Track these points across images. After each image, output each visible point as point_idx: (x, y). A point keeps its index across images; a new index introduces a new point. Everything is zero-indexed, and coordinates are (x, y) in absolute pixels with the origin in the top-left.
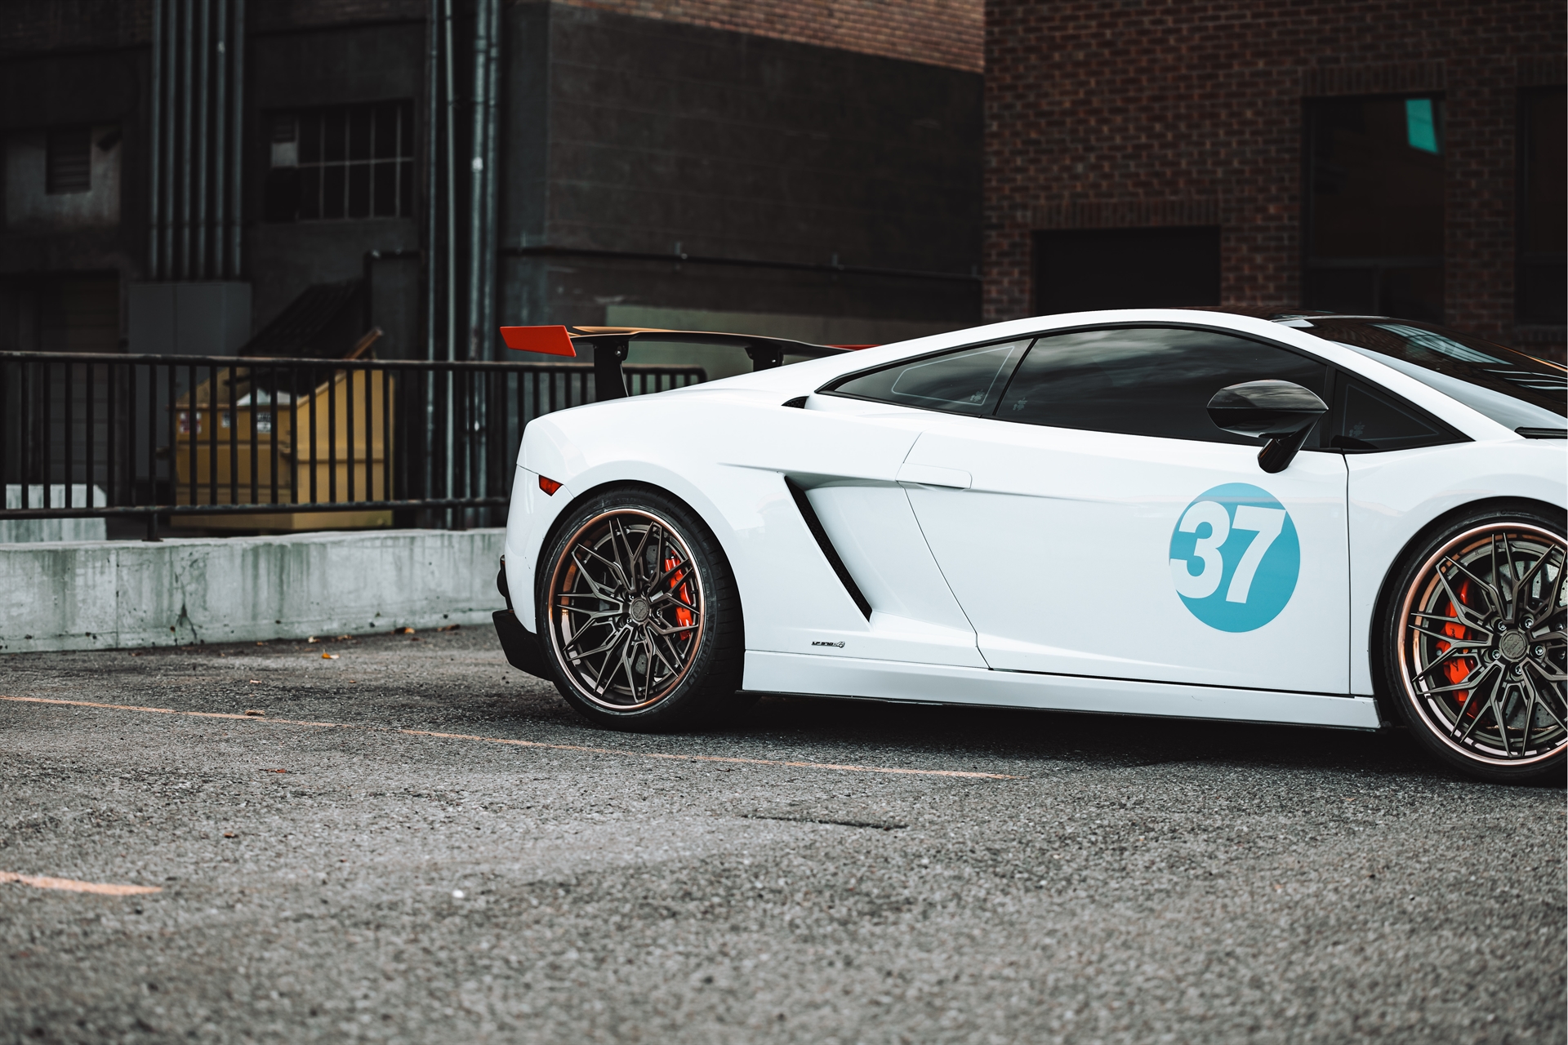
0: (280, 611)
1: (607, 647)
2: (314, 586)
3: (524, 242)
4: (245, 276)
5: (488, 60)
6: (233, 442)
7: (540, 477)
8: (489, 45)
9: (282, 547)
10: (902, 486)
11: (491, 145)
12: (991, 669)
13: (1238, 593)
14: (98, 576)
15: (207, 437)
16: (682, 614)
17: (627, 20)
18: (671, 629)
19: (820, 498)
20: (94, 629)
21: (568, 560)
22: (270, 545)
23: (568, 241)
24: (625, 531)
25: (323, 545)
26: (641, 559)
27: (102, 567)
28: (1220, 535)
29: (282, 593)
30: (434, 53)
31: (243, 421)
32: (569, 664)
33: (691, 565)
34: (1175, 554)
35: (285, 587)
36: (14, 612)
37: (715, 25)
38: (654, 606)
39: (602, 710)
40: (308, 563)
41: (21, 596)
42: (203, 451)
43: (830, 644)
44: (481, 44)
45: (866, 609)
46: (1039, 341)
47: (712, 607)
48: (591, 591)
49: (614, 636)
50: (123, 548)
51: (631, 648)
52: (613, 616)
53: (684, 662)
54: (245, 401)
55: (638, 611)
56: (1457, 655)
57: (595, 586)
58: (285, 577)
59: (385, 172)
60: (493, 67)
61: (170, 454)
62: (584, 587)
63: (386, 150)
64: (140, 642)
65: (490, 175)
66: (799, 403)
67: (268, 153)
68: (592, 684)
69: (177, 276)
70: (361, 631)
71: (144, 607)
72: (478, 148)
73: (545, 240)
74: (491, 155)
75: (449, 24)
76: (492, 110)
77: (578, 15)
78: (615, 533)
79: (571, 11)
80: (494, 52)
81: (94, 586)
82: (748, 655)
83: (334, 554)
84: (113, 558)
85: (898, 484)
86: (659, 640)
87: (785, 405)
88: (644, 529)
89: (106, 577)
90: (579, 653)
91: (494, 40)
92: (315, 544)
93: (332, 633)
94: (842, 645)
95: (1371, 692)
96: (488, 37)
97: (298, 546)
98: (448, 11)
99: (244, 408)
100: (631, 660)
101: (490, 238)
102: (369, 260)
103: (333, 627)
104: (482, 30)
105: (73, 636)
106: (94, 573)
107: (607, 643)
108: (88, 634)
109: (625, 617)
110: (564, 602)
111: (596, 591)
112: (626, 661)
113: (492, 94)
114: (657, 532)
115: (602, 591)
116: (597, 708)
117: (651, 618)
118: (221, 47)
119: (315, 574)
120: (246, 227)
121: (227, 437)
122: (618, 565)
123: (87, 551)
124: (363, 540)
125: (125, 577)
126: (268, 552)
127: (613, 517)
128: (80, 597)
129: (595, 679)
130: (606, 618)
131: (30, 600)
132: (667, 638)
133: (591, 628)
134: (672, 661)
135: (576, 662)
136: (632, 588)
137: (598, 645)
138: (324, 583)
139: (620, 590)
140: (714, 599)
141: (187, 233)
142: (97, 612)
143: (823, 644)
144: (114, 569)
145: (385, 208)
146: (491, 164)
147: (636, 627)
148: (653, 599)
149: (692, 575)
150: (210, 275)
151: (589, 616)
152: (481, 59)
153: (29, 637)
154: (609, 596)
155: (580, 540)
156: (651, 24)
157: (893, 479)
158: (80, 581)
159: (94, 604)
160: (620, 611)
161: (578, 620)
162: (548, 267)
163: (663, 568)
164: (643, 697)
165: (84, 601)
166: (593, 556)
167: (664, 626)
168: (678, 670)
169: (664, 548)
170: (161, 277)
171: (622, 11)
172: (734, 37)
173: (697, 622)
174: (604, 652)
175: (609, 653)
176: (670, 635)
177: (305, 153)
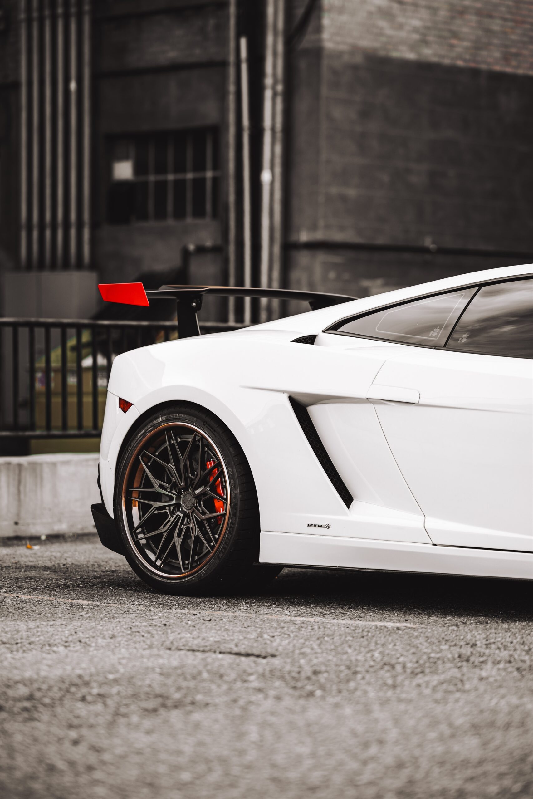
0: (18, 515)
1: (163, 529)
2: (46, 495)
3: (304, 237)
4: (94, 266)
5: (275, 95)
6: (80, 393)
7: (120, 399)
8: (275, 83)
9: (20, 466)
10: (371, 402)
11: (278, 161)
12: (435, 545)
15: (59, 389)
16: (217, 504)
17: (386, 61)
18: (209, 515)
19: (315, 412)
21: (137, 463)
22: (9, 464)
23: (338, 237)
24: (177, 440)
25: (54, 464)
26: (188, 461)
29: (19, 500)
31: (88, 378)
32: (137, 543)
33: (221, 466)
35: (22, 496)
37: (460, 63)
38: (198, 498)
39: (159, 579)
40: (42, 478)
42: (57, 401)
43: (320, 526)
44: (269, 81)
45: (348, 499)
46: (484, 289)
47: (235, 498)
48: (152, 487)
49: (169, 521)
51: (181, 530)
52: (169, 506)
53: (217, 541)
54: (87, 362)
55: (186, 502)
57: (156, 483)
58: (22, 488)
59: (199, 183)
60: (279, 100)
61: (30, 404)
62: (149, 484)
63: (200, 166)
65: (278, 185)
66: (310, 340)
67: (110, 170)
68: (153, 557)
69: (41, 266)
70: (86, 531)
73: (319, 236)
74: (277, 169)
76: (279, 135)
77: (346, 58)
78: (170, 442)
79: (340, 54)
80: (280, 88)
82: (263, 536)
83: (63, 471)
85: (368, 401)
86: (200, 524)
87: (293, 341)
88: (189, 438)
90: (144, 535)
91: (279, 77)
92: (47, 463)
93: (61, 532)
94: (328, 527)
96: (274, 75)
97: (33, 465)
99: (87, 369)
100: (181, 540)
101: (278, 235)
102: (186, 254)
103: (62, 527)
104: (269, 71)
107: (164, 527)
109: (178, 506)
110: (134, 495)
111: (157, 487)
112: (177, 541)
113: (279, 122)
114: (199, 441)
115: (161, 486)
116: (155, 577)
117: (196, 507)
118: (73, 86)
119: (47, 487)
120: (94, 226)
121: (75, 390)
122: (172, 466)
124: (87, 460)
126: (8, 469)
127: (168, 429)
129: (155, 554)
130: (164, 507)
132: (205, 522)
133: (153, 515)
134: (209, 541)
135: (143, 542)
136: (182, 484)
137: (158, 528)
138: (55, 493)
139: (174, 486)
140: (238, 491)
141: (48, 233)
143: (315, 526)
145: (199, 212)
146: (277, 176)
147: (185, 514)
148: (197, 492)
149: (222, 472)
150: (66, 266)
151: (151, 506)
152: (268, 94)
154: (166, 490)
155: (146, 446)
156: (405, 64)
157: (364, 395)
160: (174, 502)
161: (144, 509)
162: (321, 257)
163: (204, 467)
164: (188, 568)
166: (154, 460)
167: (204, 513)
168: (212, 547)
169: (203, 453)
170: (29, 267)
171: (382, 53)
172: (475, 73)
173: (226, 510)
174: (161, 534)
175: (165, 535)
176: (209, 520)
177: (138, 169)
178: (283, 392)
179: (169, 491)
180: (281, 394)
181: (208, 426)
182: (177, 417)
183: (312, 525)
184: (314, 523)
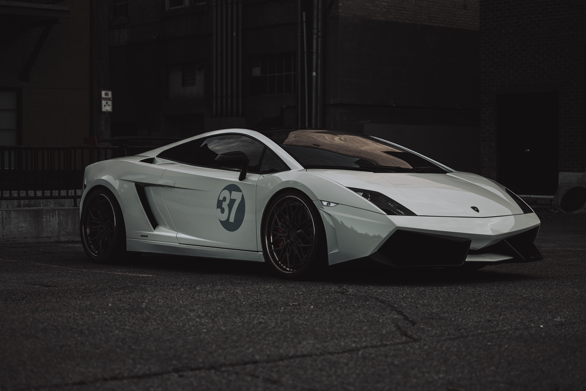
3: (332, 101)
5: (318, 37)
8: (318, 32)
11: (319, 67)
13: (232, 220)
14: (51, 218)
20: (50, 235)
23: (347, 101)
27: (53, 215)
28: (228, 201)
30: (300, 35)
34: (218, 207)
36: (20, 229)
41: (22, 224)
43: (145, 236)
44: (315, 31)
50: (61, 209)
56: (279, 238)
59: (288, 77)
60: (320, 39)
63: (289, 69)
64: (68, 239)
65: (319, 78)
67: (251, 71)
71: (69, 228)
72: (314, 69)
73: (338, 101)
74: (319, 71)
75: (304, 24)
76: (320, 55)
77: (350, 20)
79: (348, 18)
80: (320, 34)
81: (50, 221)
84: (57, 212)
89: (54, 219)
91: (320, 30)
94: (147, 236)
95: (262, 251)
96: (318, 28)
98: (304, 20)
102: (282, 109)
104: (315, 26)
105: (42, 237)
106: (50, 217)
108: (48, 237)
113: (319, 49)
118: (234, 34)
123: (47, 210)
125: (62, 219)
128: (44, 225)
131: (26, 226)
142: (51, 230)
143: (143, 236)
144: (57, 216)
146: (319, 74)
152: (315, 37)
153: (25, 238)
158: (44, 220)
159: (50, 227)
162: (339, 110)
165: (46, 226)
177: (263, 71)
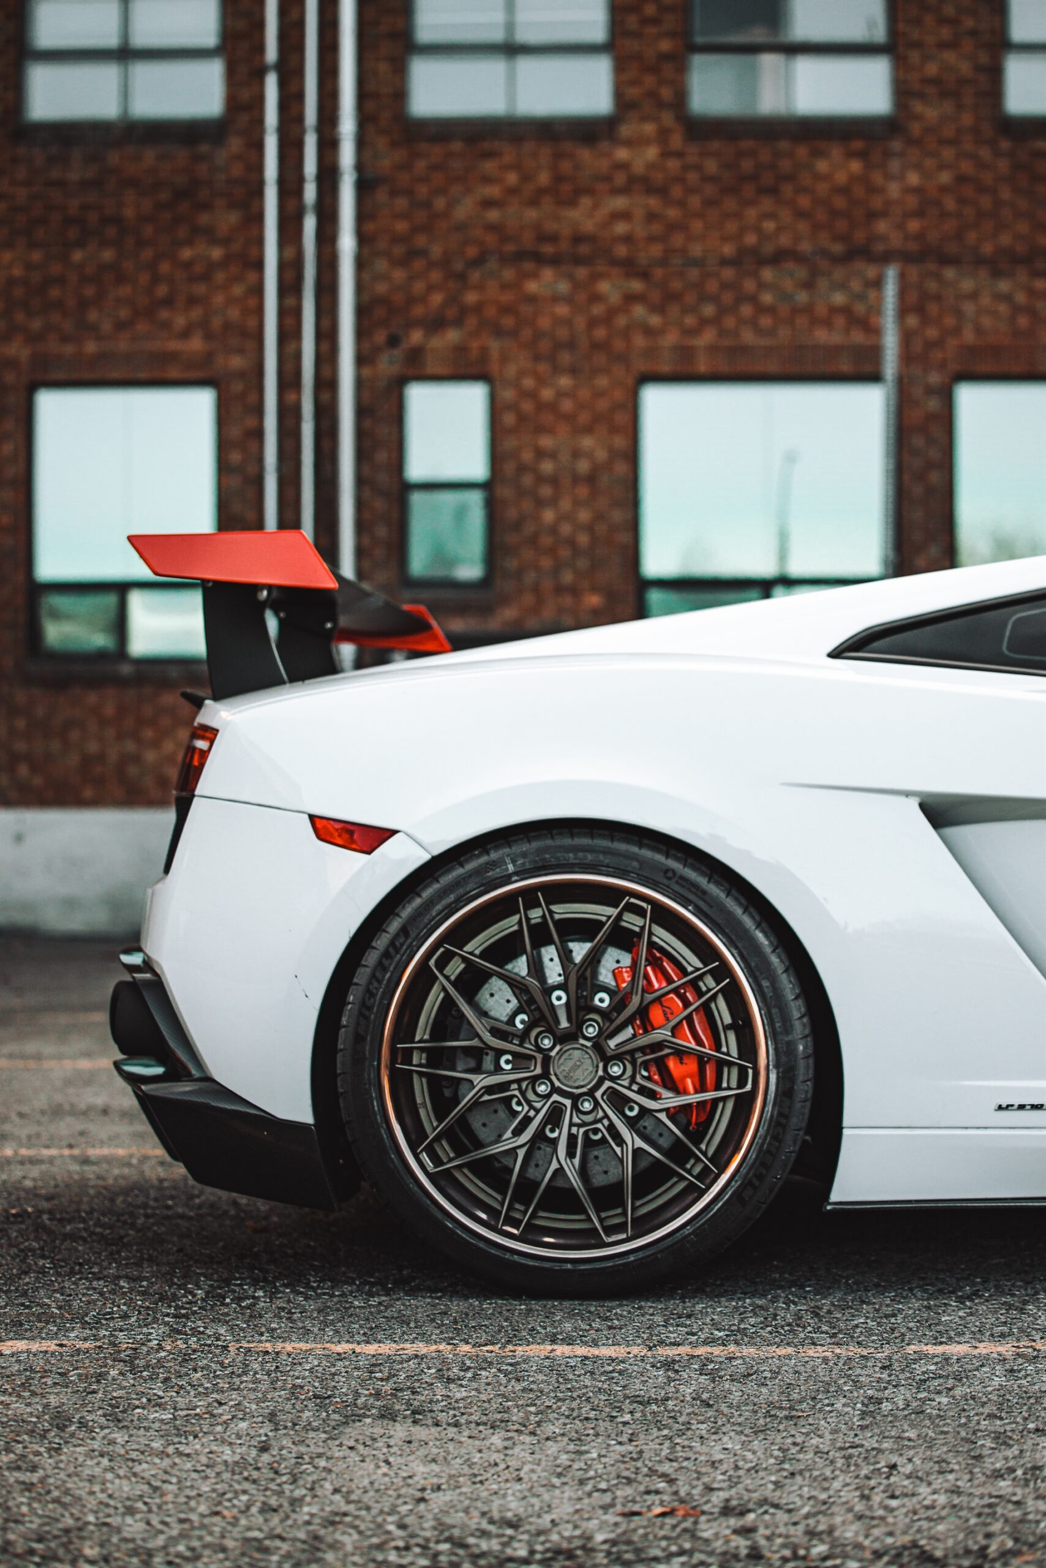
178: (907, 794)
179: (517, 1043)
180: (902, 799)
181: (680, 881)
182: (572, 861)
183: (1012, 1105)
184: (1016, 1103)
